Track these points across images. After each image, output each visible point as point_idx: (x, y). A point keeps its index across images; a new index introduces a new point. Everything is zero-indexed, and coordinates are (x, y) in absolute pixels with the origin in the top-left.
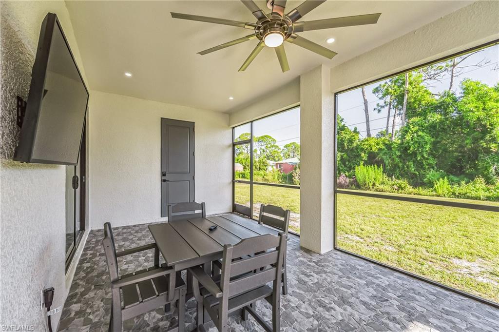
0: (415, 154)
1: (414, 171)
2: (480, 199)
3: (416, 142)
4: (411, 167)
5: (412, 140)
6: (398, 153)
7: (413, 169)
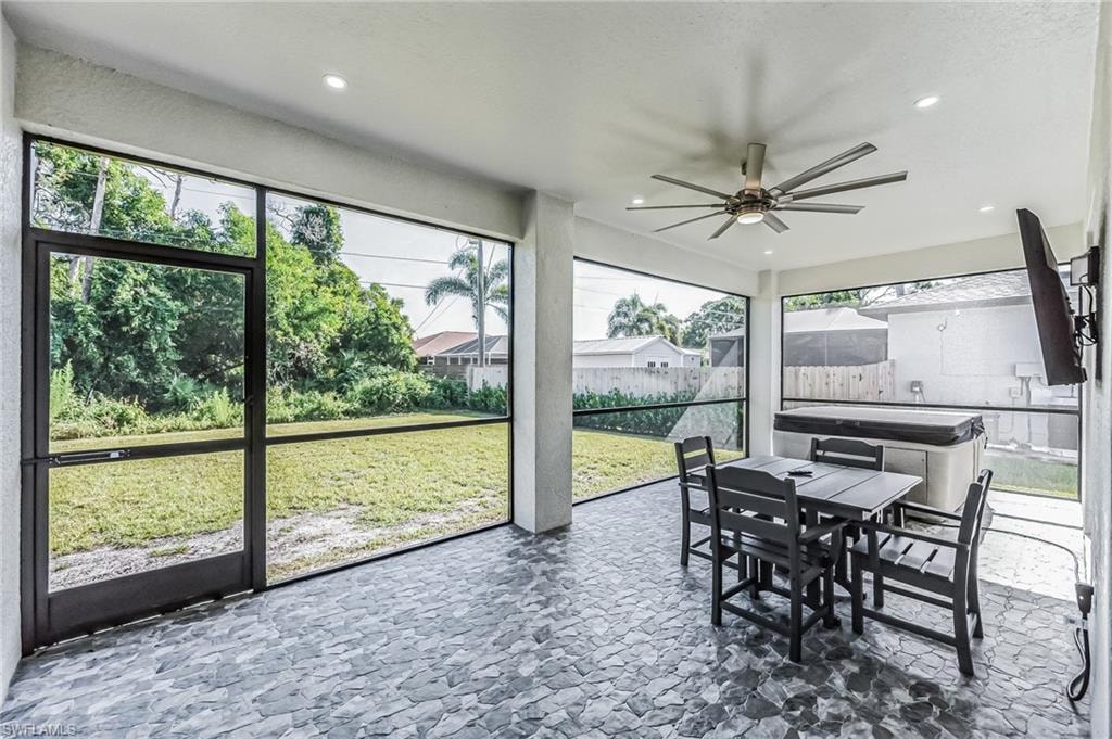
0: (142, 336)
1: (138, 376)
2: (287, 422)
3: (146, 309)
4: (127, 367)
5: (136, 300)
6: (95, 332)
7: (134, 374)
